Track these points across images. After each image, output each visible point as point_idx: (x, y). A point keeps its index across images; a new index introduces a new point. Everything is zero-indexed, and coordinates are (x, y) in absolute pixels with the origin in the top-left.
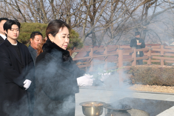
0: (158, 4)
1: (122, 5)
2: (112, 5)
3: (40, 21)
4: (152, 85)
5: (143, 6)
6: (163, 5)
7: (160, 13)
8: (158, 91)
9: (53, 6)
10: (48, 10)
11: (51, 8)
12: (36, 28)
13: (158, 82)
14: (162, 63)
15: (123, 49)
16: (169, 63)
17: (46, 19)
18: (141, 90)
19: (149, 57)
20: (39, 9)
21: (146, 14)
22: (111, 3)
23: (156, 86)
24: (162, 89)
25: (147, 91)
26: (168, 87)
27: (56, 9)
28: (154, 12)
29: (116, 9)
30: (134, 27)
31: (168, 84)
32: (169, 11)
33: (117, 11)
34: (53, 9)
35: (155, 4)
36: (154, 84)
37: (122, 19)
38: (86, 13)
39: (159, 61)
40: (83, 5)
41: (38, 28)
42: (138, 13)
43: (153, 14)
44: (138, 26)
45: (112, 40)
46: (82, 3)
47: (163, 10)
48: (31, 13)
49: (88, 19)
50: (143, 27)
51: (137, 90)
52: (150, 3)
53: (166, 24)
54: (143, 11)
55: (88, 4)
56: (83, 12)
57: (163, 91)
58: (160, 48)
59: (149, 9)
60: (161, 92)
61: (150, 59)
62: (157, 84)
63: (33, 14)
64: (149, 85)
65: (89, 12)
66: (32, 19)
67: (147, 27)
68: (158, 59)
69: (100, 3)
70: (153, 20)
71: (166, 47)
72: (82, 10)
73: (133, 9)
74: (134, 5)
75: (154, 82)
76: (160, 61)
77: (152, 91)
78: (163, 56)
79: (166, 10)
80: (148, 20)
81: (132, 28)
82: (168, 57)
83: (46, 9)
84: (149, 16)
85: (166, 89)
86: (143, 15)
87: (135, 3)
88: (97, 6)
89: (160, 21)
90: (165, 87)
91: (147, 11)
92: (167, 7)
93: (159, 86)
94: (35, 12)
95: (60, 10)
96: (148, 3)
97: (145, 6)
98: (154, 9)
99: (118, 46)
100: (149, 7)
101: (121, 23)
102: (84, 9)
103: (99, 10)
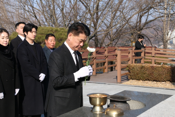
0: (150, 13)
1: (121, 14)
2: (112, 13)
3: (52, 25)
4: (144, 81)
5: (137, 14)
6: (154, 14)
7: (151, 21)
8: (150, 85)
9: (63, 14)
10: (59, 17)
11: (61, 15)
12: (49, 31)
13: (149, 79)
14: (153, 62)
15: (121, 50)
16: (159, 62)
17: (57, 24)
18: (135, 85)
19: (142, 57)
20: (51, 16)
21: (140, 21)
22: (111, 12)
23: (148, 81)
24: (153, 84)
25: (140, 86)
26: (158, 82)
27: (65, 16)
28: (147, 20)
29: (115, 17)
30: (130, 32)
31: (157, 80)
32: (159, 20)
33: (116, 19)
34: (63, 16)
35: (147, 13)
36: (146, 80)
37: (120, 25)
38: (90, 20)
39: (150, 61)
40: (88, 13)
41: (51, 31)
42: (133, 20)
43: (146, 22)
44: (133, 31)
45: (111, 43)
46: (87, 11)
47: (154, 18)
48: (45, 18)
49: (92, 25)
50: (137, 32)
51: (132, 85)
52: (143, 12)
53: (156, 30)
54: (138, 19)
55: (92, 12)
56: (88, 18)
57: (153, 85)
58: (152, 50)
59: (143, 17)
60: (152, 86)
61: (143, 59)
62: (149, 80)
63: (46, 19)
64: (142, 80)
65: (93, 18)
66: (46, 23)
67: (141, 32)
68: (150, 59)
69: (102, 11)
70: (146, 26)
71: (157, 49)
72: (87, 17)
73: (129, 17)
74: (130, 14)
75: (146, 78)
76: (152, 60)
77: (145, 85)
78: (154, 57)
79: (156, 19)
80: (141, 27)
81: (128, 33)
82: (158, 57)
83: (57, 16)
84: (142, 24)
85: (156, 84)
86: (137, 22)
87: (131, 12)
88: (99, 14)
89: (152, 28)
90: (155, 82)
91: (140, 19)
92: (157, 16)
93: (151, 82)
94: (48, 18)
95: (69, 17)
96: (142, 12)
97: (139, 15)
98: (146, 18)
99: (117, 47)
100: (143, 16)
101: (119, 28)
102: (89, 16)
103: (101, 18)
